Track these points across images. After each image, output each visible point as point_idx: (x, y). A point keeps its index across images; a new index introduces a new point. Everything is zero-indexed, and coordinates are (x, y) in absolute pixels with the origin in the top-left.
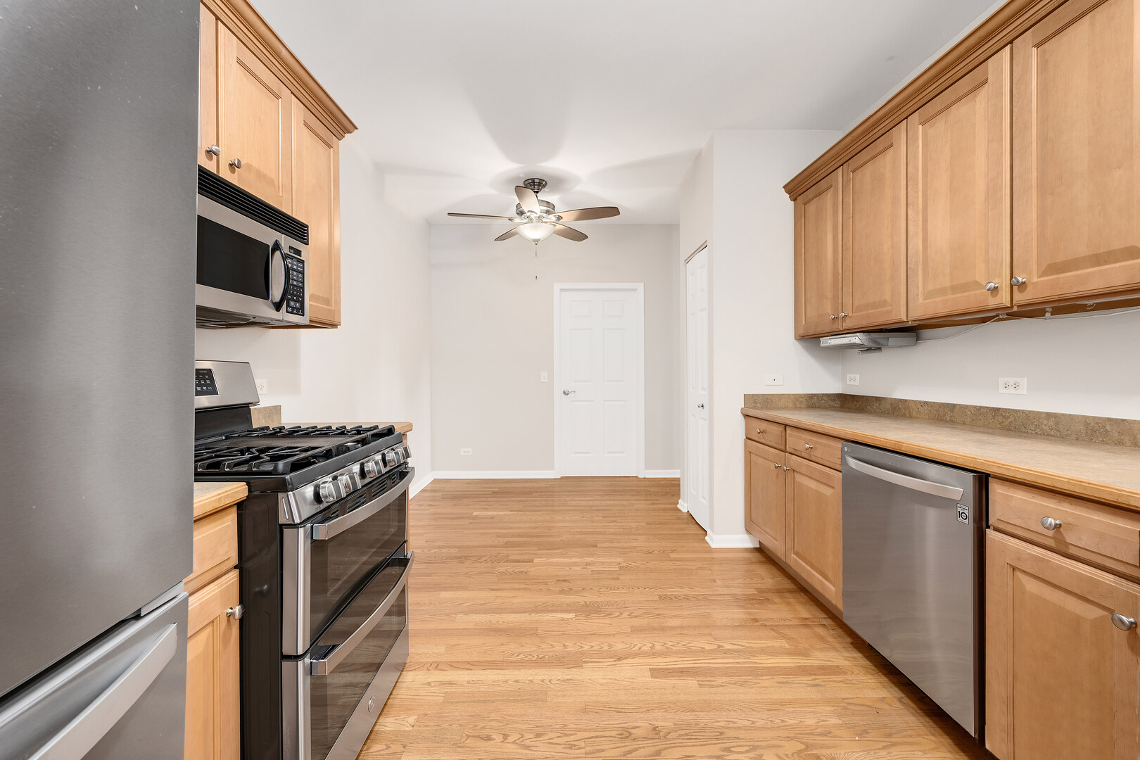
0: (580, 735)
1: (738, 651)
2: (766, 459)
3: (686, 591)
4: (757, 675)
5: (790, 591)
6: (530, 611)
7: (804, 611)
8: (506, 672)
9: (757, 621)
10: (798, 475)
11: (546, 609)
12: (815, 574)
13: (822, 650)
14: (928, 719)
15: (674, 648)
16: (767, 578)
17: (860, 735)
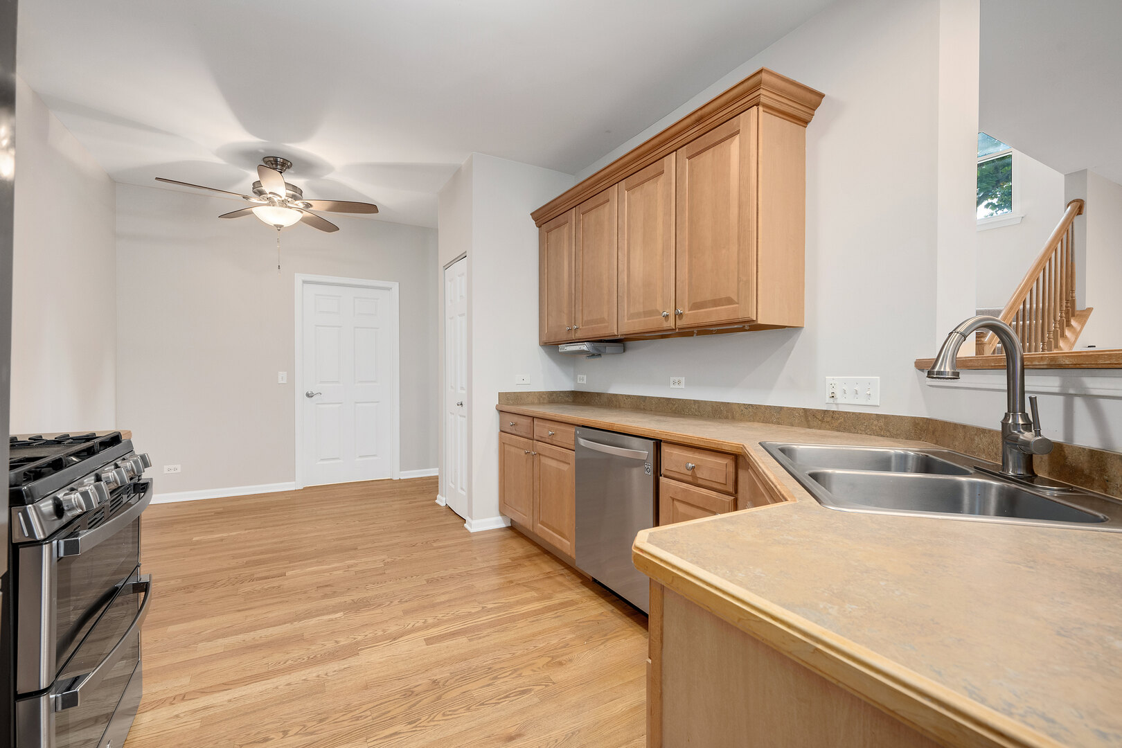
0: (365, 707)
1: (498, 608)
2: (518, 448)
3: (451, 571)
4: (514, 621)
5: (537, 555)
6: (291, 621)
7: (547, 567)
8: (275, 680)
9: (512, 583)
10: (543, 457)
11: (309, 615)
12: (555, 534)
13: (561, 592)
14: (628, 619)
15: (445, 618)
16: (518, 548)
17: (587, 640)
